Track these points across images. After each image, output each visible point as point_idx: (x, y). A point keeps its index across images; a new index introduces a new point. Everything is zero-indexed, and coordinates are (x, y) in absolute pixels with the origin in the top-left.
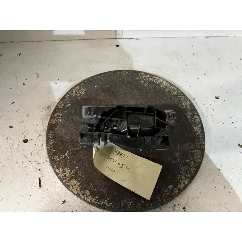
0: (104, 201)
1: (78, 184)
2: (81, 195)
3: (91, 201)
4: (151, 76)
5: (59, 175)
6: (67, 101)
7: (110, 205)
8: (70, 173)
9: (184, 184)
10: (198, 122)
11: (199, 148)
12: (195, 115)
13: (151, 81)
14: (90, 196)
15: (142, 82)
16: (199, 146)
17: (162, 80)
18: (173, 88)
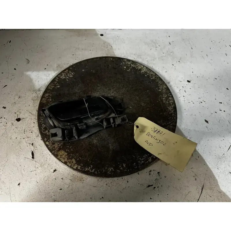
0: (88, 168)
1: (66, 154)
3: (77, 168)
5: (49, 147)
6: (57, 83)
7: (93, 171)
8: (58, 145)
10: (172, 102)
12: (170, 97)
13: (133, 67)
15: (125, 67)
16: (171, 123)
17: (142, 67)
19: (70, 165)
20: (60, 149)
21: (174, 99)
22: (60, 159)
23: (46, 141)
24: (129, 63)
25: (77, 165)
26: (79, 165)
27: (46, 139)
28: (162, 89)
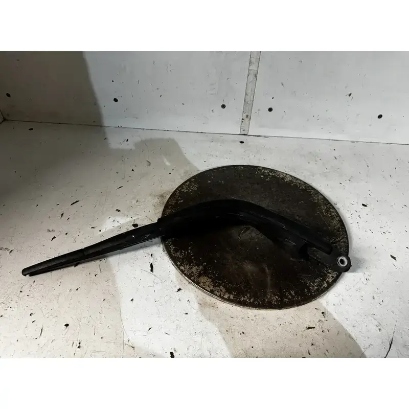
0: (244, 297)
1: (209, 280)
2: (216, 292)
3: (229, 297)
4: (271, 170)
5: (186, 272)
6: (178, 198)
7: (252, 300)
8: (197, 269)
9: (333, 277)
10: (335, 215)
11: (342, 241)
12: (331, 208)
13: (272, 175)
14: (226, 292)
15: (262, 176)
16: (341, 239)
17: (285, 175)
18: (300, 182)
19: (218, 294)
20: (200, 275)
21: (336, 211)
22: (204, 287)
23: (180, 265)
24: (266, 171)
25: (229, 293)
26: (230, 293)
27: (179, 263)
28: (318, 199)
